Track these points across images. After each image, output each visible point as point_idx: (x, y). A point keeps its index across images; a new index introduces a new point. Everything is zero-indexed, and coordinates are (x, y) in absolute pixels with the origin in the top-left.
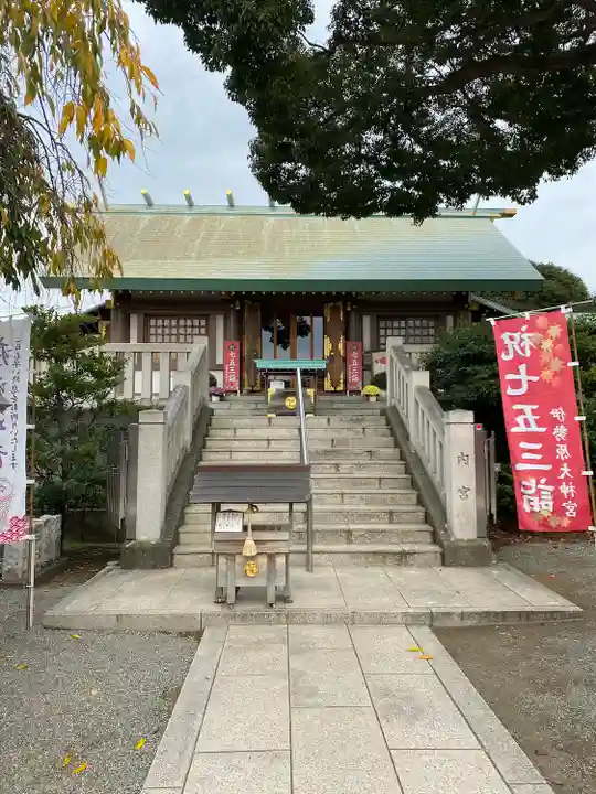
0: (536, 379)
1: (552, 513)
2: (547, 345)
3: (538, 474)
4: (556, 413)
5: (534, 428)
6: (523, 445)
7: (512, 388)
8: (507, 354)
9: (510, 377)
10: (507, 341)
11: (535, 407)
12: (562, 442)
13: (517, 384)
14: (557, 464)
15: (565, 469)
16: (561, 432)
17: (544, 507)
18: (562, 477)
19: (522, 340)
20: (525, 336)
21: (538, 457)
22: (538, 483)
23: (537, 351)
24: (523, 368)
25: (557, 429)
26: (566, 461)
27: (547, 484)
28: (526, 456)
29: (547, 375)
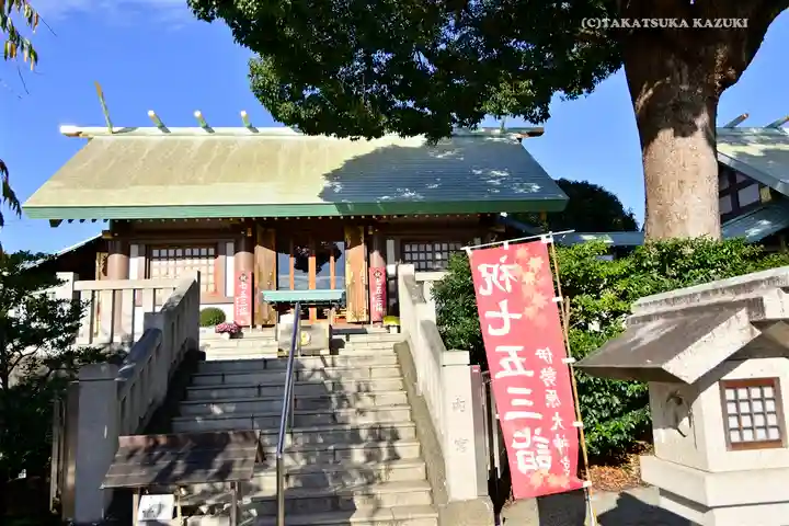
0: (518, 316)
1: (550, 472)
2: (529, 278)
3: (532, 424)
4: (542, 354)
5: (521, 371)
6: (511, 390)
7: (494, 327)
8: (485, 288)
9: (490, 314)
10: (484, 273)
11: (520, 348)
12: (551, 388)
13: (499, 323)
14: (548, 413)
15: (557, 419)
16: (548, 375)
17: (541, 464)
18: (555, 428)
19: (500, 273)
20: (504, 268)
21: (531, 403)
22: (533, 434)
23: (517, 285)
24: (504, 304)
25: (544, 372)
26: (557, 409)
27: (542, 435)
28: (516, 402)
29: (530, 311)
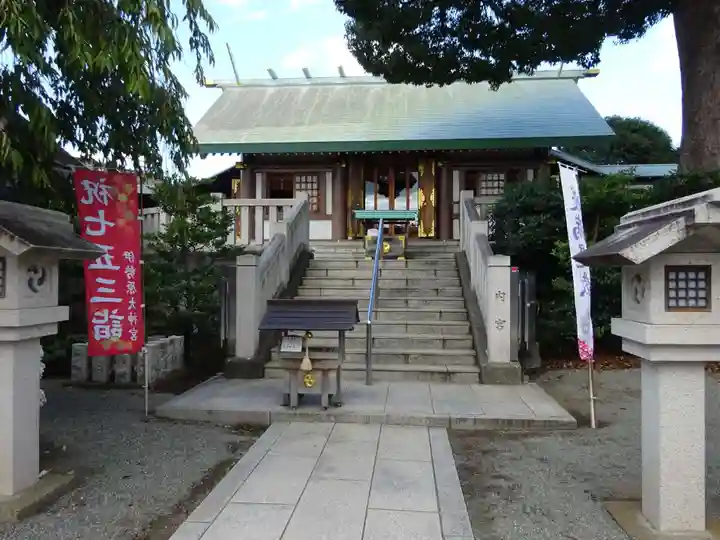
0: (112, 225)
1: (121, 338)
2: (123, 198)
3: (111, 306)
4: (128, 255)
5: (109, 266)
6: (100, 280)
7: (92, 229)
8: (87, 198)
9: (88, 219)
10: (87, 187)
11: (111, 248)
12: (131, 280)
13: (97, 226)
14: (127, 298)
15: (132, 302)
16: (130, 272)
17: (115, 335)
18: (130, 308)
19: (100, 190)
20: (103, 187)
21: (113, 291)
22: (110, 314)
23: (113, 201)
24: (101, 213)
25: (128, 268)
26: (133, 295)
27: (119, 314)
28: (101, 290)
29: (121, 222)
